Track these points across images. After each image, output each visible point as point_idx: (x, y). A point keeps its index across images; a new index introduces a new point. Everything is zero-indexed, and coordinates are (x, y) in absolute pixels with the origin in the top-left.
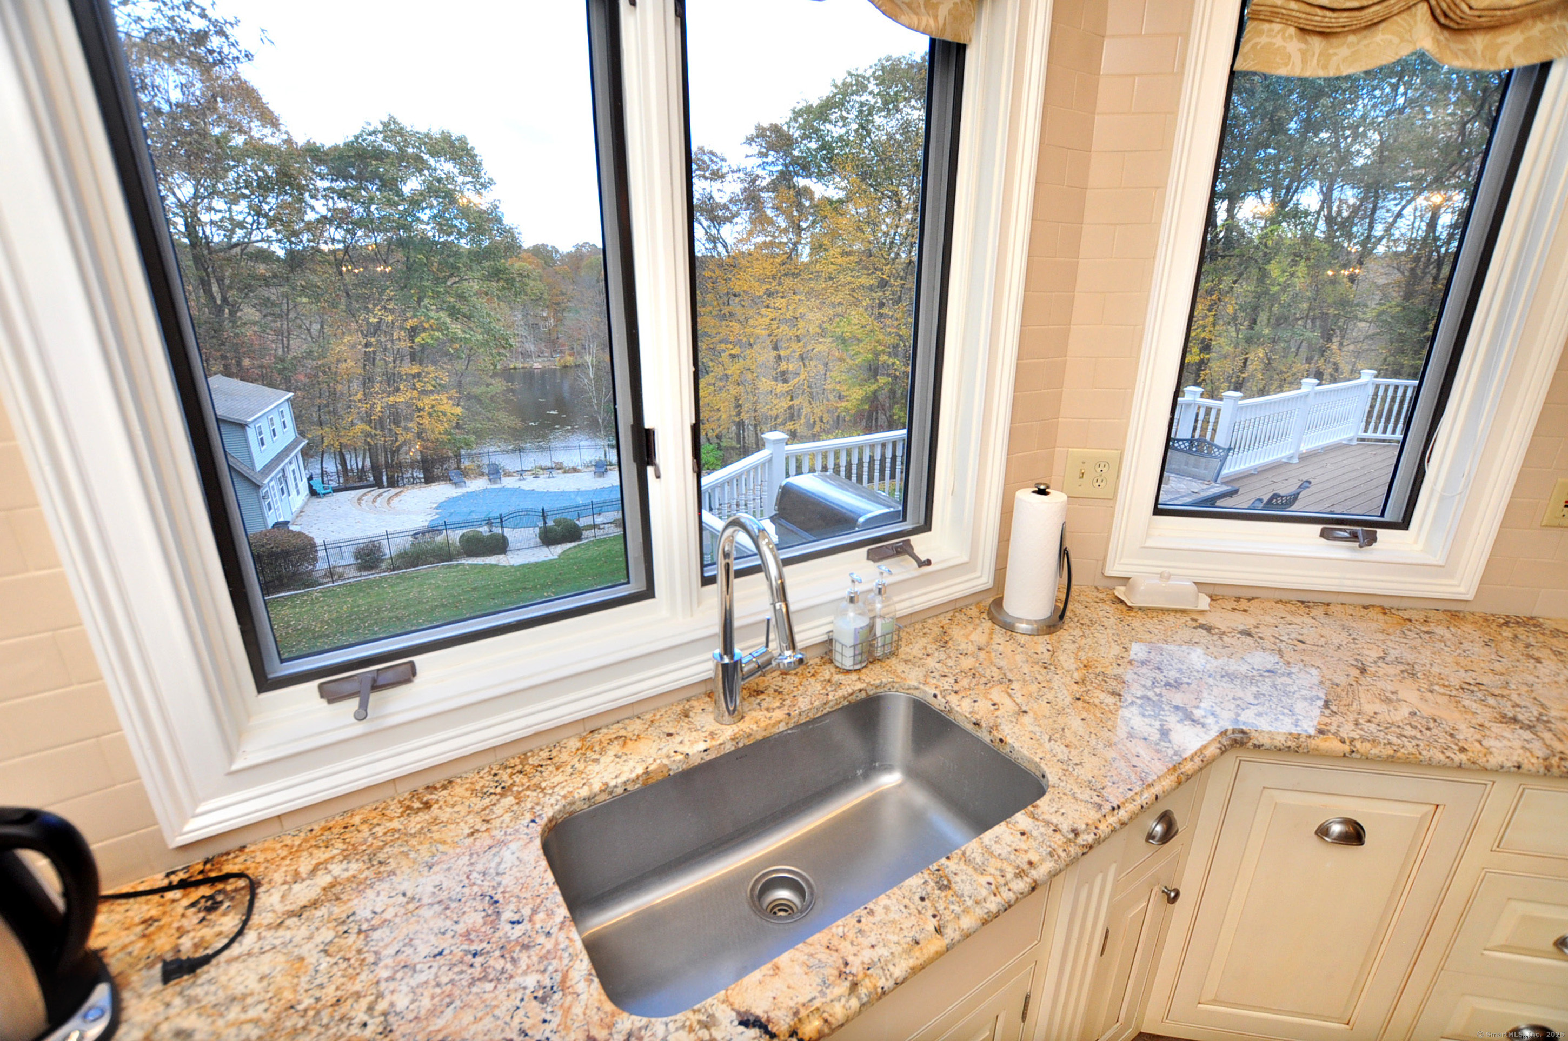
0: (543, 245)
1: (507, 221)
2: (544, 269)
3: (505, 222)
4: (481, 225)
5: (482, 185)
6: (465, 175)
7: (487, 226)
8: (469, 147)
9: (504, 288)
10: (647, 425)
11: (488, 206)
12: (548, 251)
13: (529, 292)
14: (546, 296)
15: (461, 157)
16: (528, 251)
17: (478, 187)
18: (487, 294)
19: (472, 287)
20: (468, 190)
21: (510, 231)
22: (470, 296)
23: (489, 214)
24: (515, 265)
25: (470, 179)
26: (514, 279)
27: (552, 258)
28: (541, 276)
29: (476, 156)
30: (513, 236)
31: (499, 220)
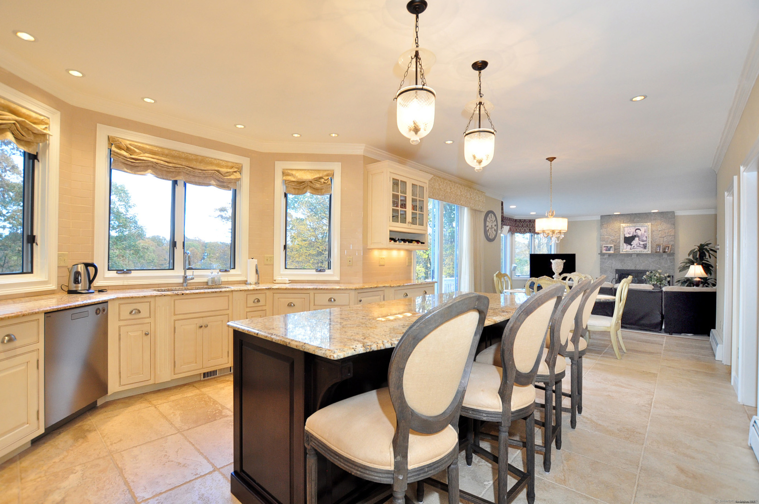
0: (158, 236)
1: (140, 224)
2: (157, 247)
3: (139, 223)
4: (126, 224)
5: (129, 206)
6: (121, 201)
7: (128, 224)
8: (125, 190)
9: (133, 254)
10: (175, 240)
11: (131, 216)
12: (160, 239)
13: (146, 258)
14: (155, 261)
15: (120, 194)
16: (149, 238)
17: (127, 207)
18: (123, 256)
19: (115, 253)
20: (121, 208)
21: (141, 228)
22: (114, 257)
23: (131, 220)
24: (141, 243)
25: (124, 203)
26: (139, 250)
27: (162, 242)
28: (154, 251)
29: (128, 193)
30: (142, 230)
31: (136, 222)
